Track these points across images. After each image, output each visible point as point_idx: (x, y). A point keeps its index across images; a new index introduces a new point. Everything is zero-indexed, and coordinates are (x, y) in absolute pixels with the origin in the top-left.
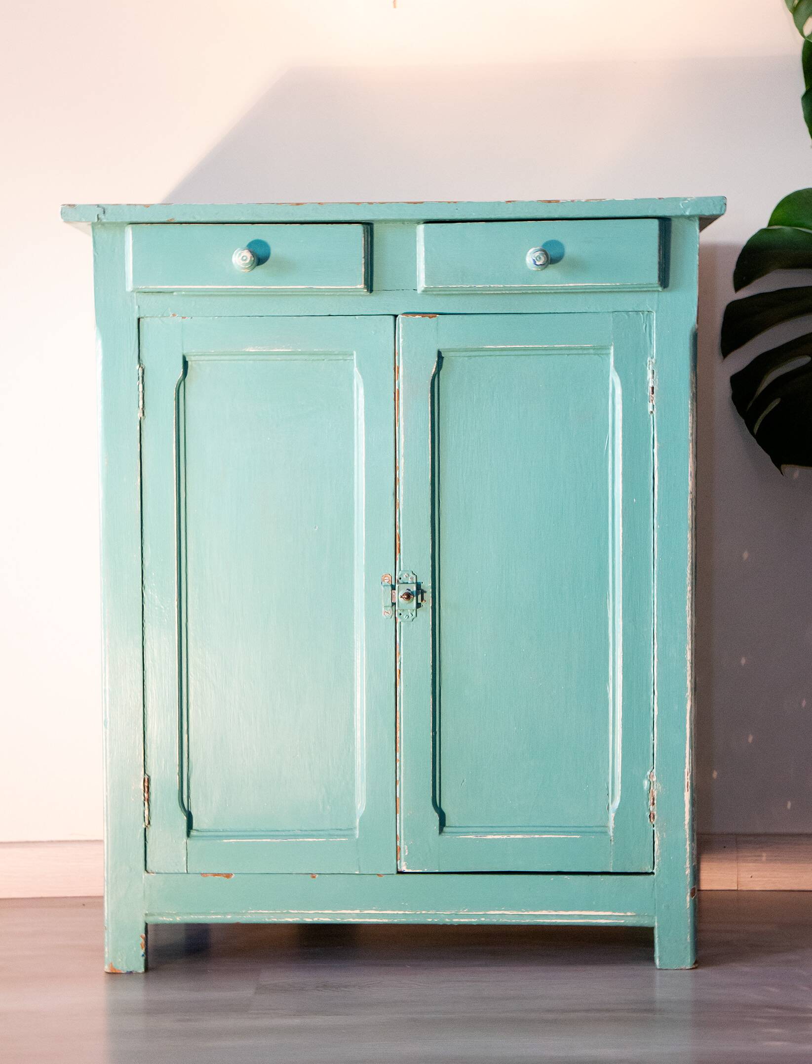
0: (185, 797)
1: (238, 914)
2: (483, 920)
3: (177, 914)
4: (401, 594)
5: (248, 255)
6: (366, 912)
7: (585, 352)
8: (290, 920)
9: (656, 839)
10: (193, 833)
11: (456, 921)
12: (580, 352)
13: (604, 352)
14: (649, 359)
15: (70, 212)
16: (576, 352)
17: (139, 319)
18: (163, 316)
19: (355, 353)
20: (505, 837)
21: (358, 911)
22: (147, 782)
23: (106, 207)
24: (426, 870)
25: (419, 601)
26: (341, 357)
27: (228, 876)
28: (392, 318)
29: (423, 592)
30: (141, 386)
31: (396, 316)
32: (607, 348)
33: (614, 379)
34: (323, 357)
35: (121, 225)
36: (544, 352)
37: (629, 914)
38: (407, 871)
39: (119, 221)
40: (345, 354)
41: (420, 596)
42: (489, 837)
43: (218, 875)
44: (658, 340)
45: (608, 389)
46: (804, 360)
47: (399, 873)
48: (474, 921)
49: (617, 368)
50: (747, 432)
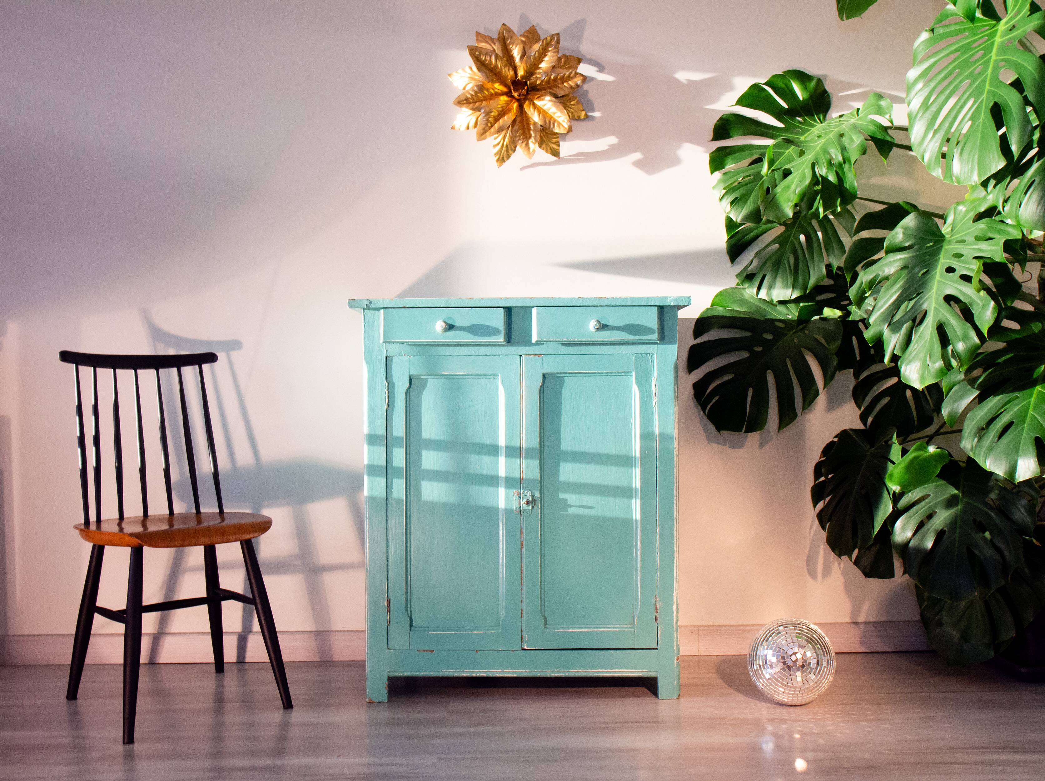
0: (409, 609)
1: (437, 671)
2: (567, 675)
3: (405, 671)
4: (524, 502)
5: (444, 325)
6: (505, 671)
7: (620, 374)
8: (464, 675)
9: (659, 631)
10: (413, 629)
11: (553, 675)
12: (617, 374)
13: (629, 374)
14: (653, 378)
15: (352, 303)
16: (615, 374)
17: (386, 357)
18: (399, 356)
19: (499, 375)
20: (579, 630)
21: (500, 670)
22: (389, 601)
23: (371, 300)
24: (537, 648)
25: (534, 505)
26: (492, 377)
27: (432, 651)
28: (519, 356)
29: (535, 501)
30: (387, 392)
31: (521, 356)
32: (631, 372)
33: (635, 389)
34: (482, 377)
35: (378, 309)
36: (598, 375)
37: (644, 670)
38: (526, 648)
39: (378, 307)
40: (494, 375)
41: (534, 503)
42: (570, 630)
43: (426, 651)
44: (658, 367)
45: (631, 394)
46: (731, 376)
47: (523, 649)
48: (562, 675)
49: (636, 383)
50: (702, 413)
